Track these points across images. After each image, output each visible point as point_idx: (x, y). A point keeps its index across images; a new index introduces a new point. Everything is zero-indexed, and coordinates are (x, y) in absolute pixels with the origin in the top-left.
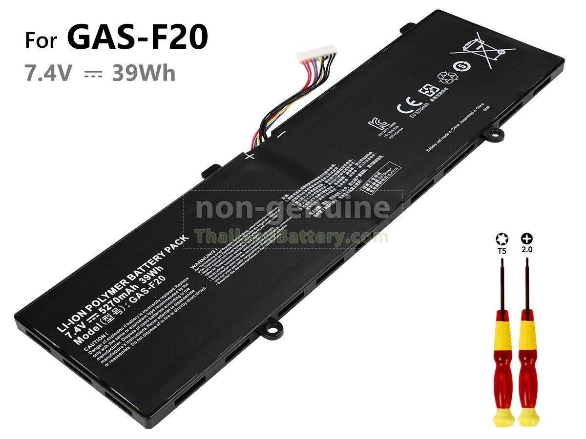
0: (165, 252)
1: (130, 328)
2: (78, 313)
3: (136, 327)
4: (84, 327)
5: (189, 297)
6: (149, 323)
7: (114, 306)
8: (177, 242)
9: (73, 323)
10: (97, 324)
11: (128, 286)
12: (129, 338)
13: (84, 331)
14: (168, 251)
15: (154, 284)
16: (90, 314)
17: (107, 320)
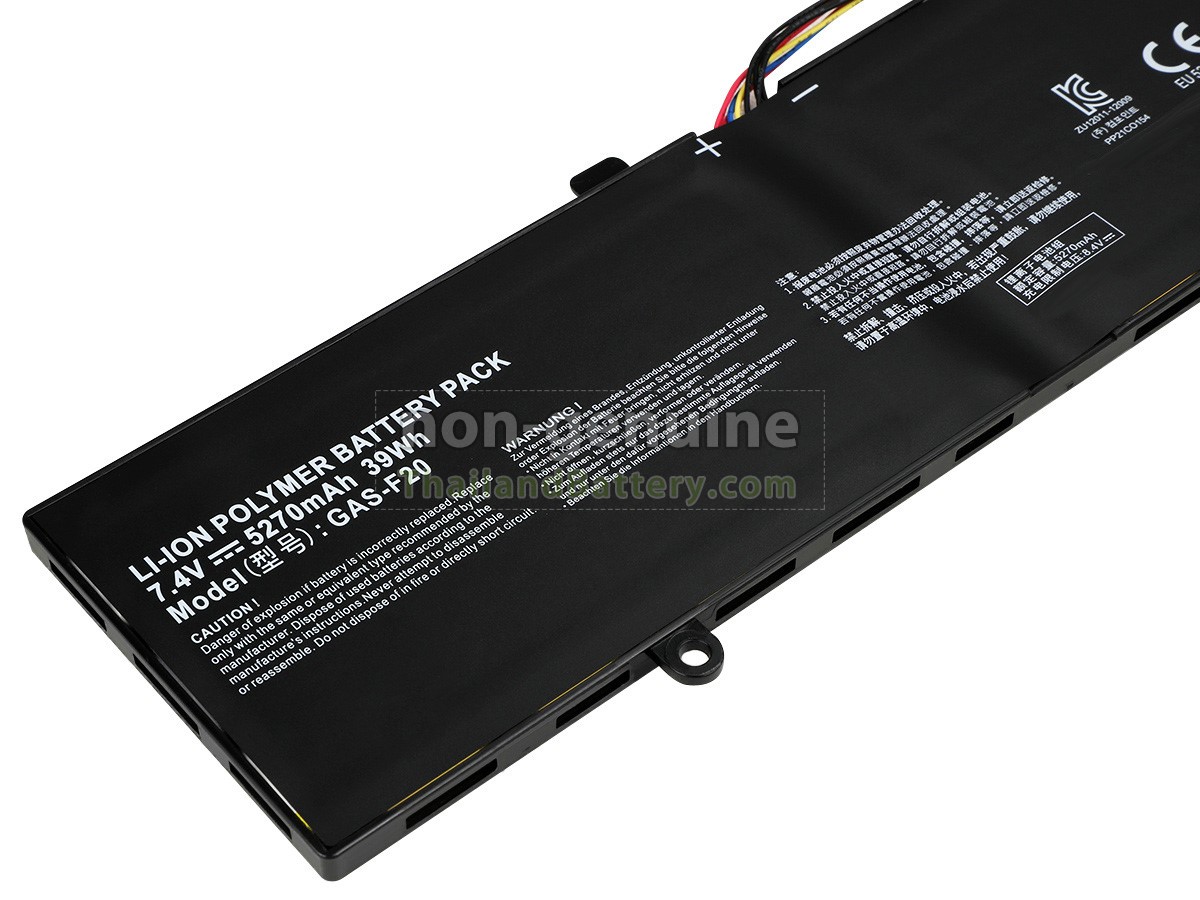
0: (441, 395)
1: (320, 596)
2: (191, 534)
3: (336, 594)
4: (200, 574)
5: (485, 532)
6: (369, 589)
7: (285, 526)
8: (478, 369)
9: (174, 560)
10: (234, 571)
11: (329, 477)
12: (312, 624)
13: (199, 587)
14: (450, 392)
15: (398, 481)
16: (219, 540)
17: (263, 564)
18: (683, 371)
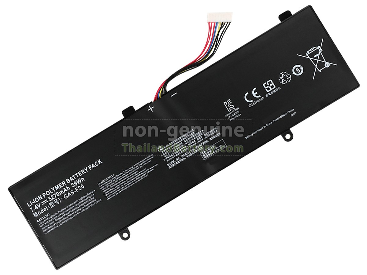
0: (88, 169)
1: (61, 214)
2: (39, 197)
3: (64, 214)
4: (40, 207)
5: (92, 204)
6: (70, 214)
7: (56, 197)
8: (96, 163)
9: (35, 203)
10: (46, 207)
11: (65, 187)
12: (59, 221)
13: (39, 209)
14: (90, 168)
15: (77, 189)
16: (44, 199)
17: (51, 205)
18: (135, 169)
